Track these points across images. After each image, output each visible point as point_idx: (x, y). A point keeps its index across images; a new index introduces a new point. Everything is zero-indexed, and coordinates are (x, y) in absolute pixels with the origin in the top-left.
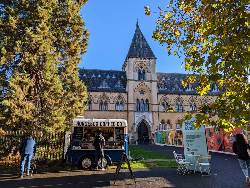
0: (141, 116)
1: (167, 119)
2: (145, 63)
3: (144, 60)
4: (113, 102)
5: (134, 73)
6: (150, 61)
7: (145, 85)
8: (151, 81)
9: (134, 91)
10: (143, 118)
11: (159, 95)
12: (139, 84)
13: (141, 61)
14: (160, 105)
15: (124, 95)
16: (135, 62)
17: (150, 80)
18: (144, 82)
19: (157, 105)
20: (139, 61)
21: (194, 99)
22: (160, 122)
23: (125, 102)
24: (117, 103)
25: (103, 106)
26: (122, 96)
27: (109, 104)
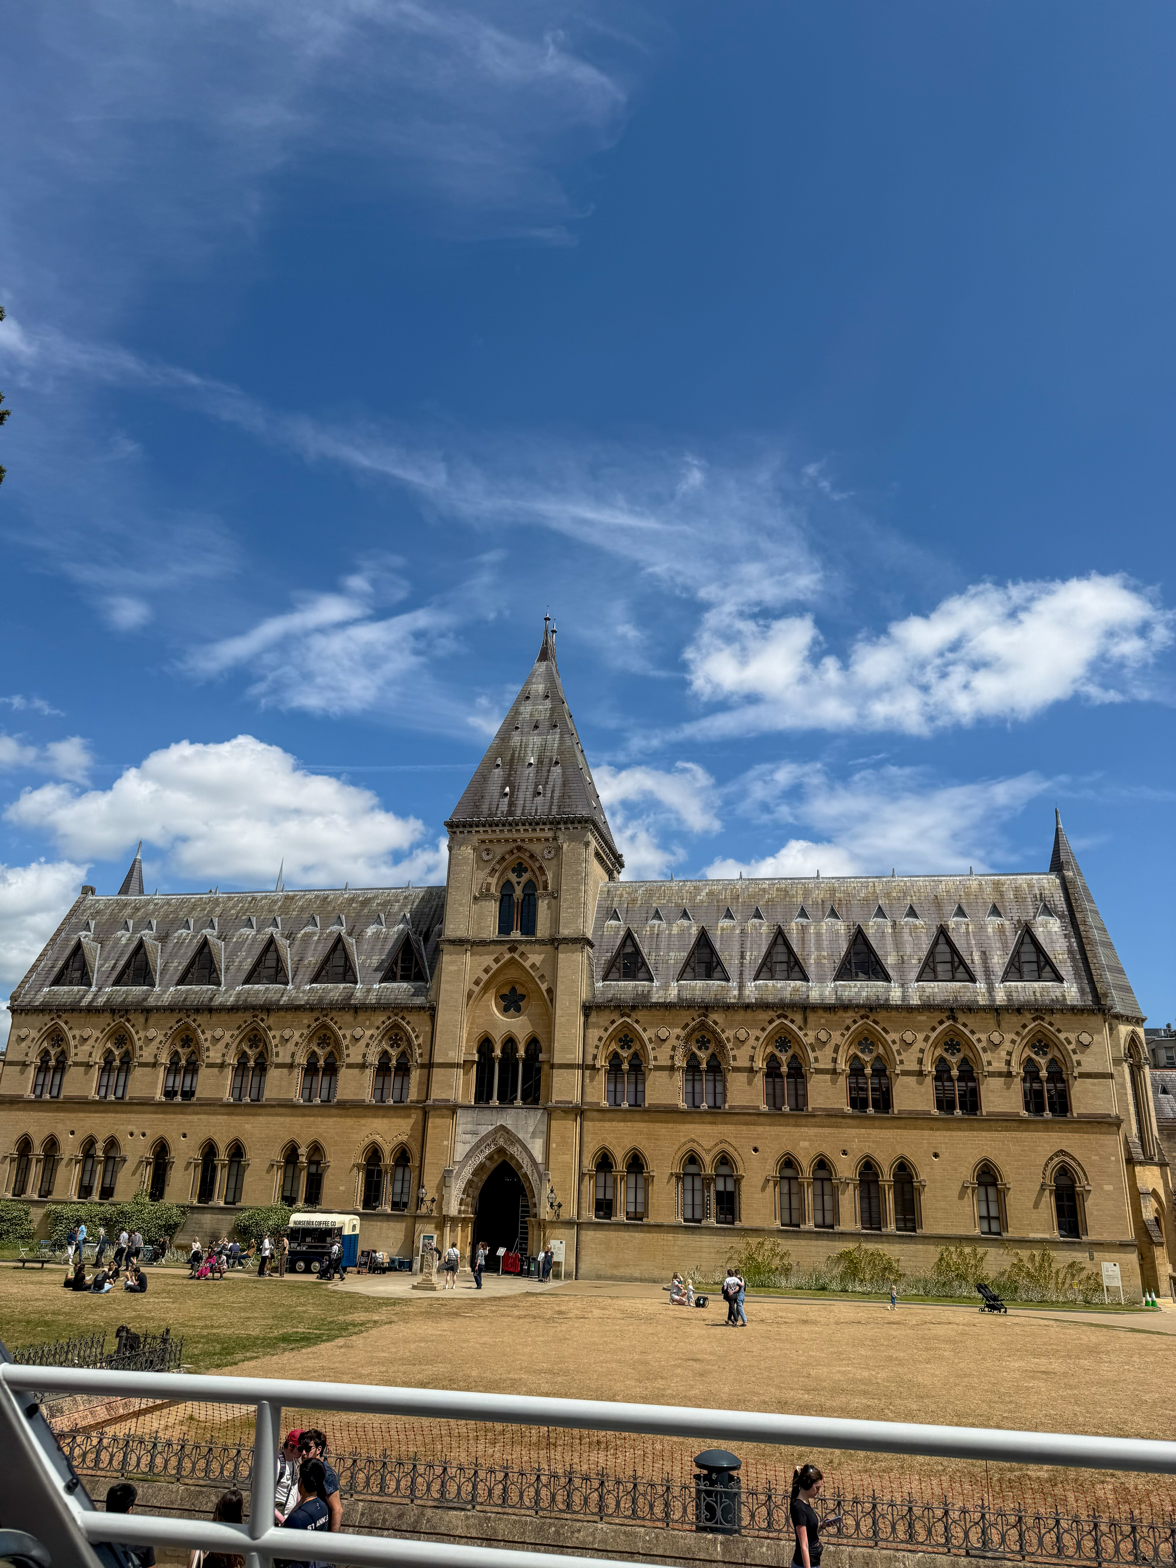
0: (484, 1129)
1: (629, 1146)
2: (536, 848)
3: (530, 835)
4: (364, 1056)
5: (477, 904)
6: (559, 833)
7: (527, 966)
8: (556, 942)
9: (469, 997)
10: (501, 1142)
11: (595, 1015)
12: (497, 961)
13: (515, 841)
14: (593, 1068)
15: (416, 1021)
16: (484, 847)
17: (552, 934)
18: (522, 948)
19: (578, 1066)
20: (507, 841)
21: (790, 1031)
22: (589, 1164)
23: (421, 1055)
24: (382, 1066)
25: (318, 1080)
26: (408, 1028)
27: (342, 1071)
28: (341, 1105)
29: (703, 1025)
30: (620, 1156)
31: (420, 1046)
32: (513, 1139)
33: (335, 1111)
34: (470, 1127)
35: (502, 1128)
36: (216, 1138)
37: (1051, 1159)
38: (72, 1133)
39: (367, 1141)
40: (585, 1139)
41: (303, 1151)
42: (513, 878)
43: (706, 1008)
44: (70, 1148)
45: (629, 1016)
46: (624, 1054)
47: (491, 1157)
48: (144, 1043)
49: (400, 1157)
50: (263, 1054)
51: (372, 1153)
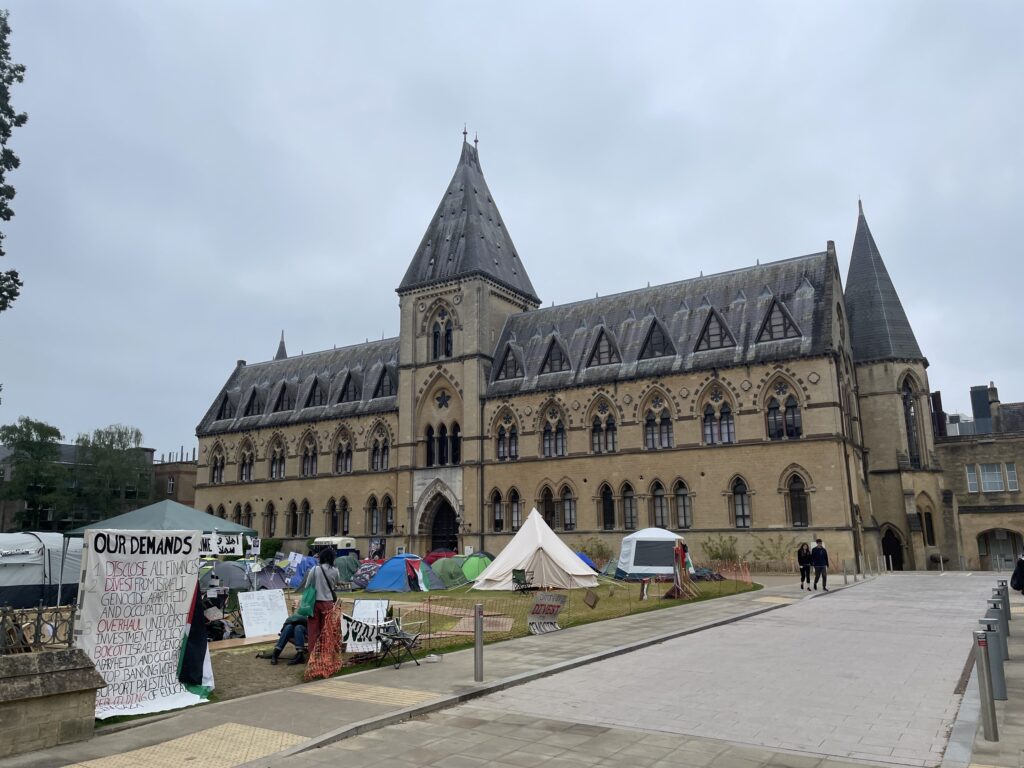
0: (429, 482)
1: (510, 486)
2: (450, 298)
3: (445, 289)
4: (365, 443)
5: (418, 341)
6: (462, 286)
7: (448, 376)
8: (462, 358)
9: (416, 400)
10: (439, 489)
11: (487, 403)
12: (431, 376)
13: (437, 295)
14: (487, 438)
15: (390, 419)
16: (420, 302)
17: (461, 353)
18: (445, 366)
19: (478, 438)
20: (432, 296)
21: (606, 399)
22: (488, 499)
23: (393, 440)
24: (376, 449)
25: (344, 460)
26: (386, 424)
27: (355, 454)
28: (356, 474)
29: (552, 402)
30: (504, 491)
31: (392, 435)
32: (445, 487)
33: (352, 478)
34: (421, 481)
35: (438, 480)
36: (296, 499)
37: (786, 470)
38: (230, 502)
39: (369, 494)
40: (486, 482)
41: (337, 503)
42: (439, 320)
43: (553, 389)
45: (508, 402)
46: (506, 426)
47: (434, 498)
48: (258, 448)
49: (388, 502)
50: (315, 448)
51: (373, 501)
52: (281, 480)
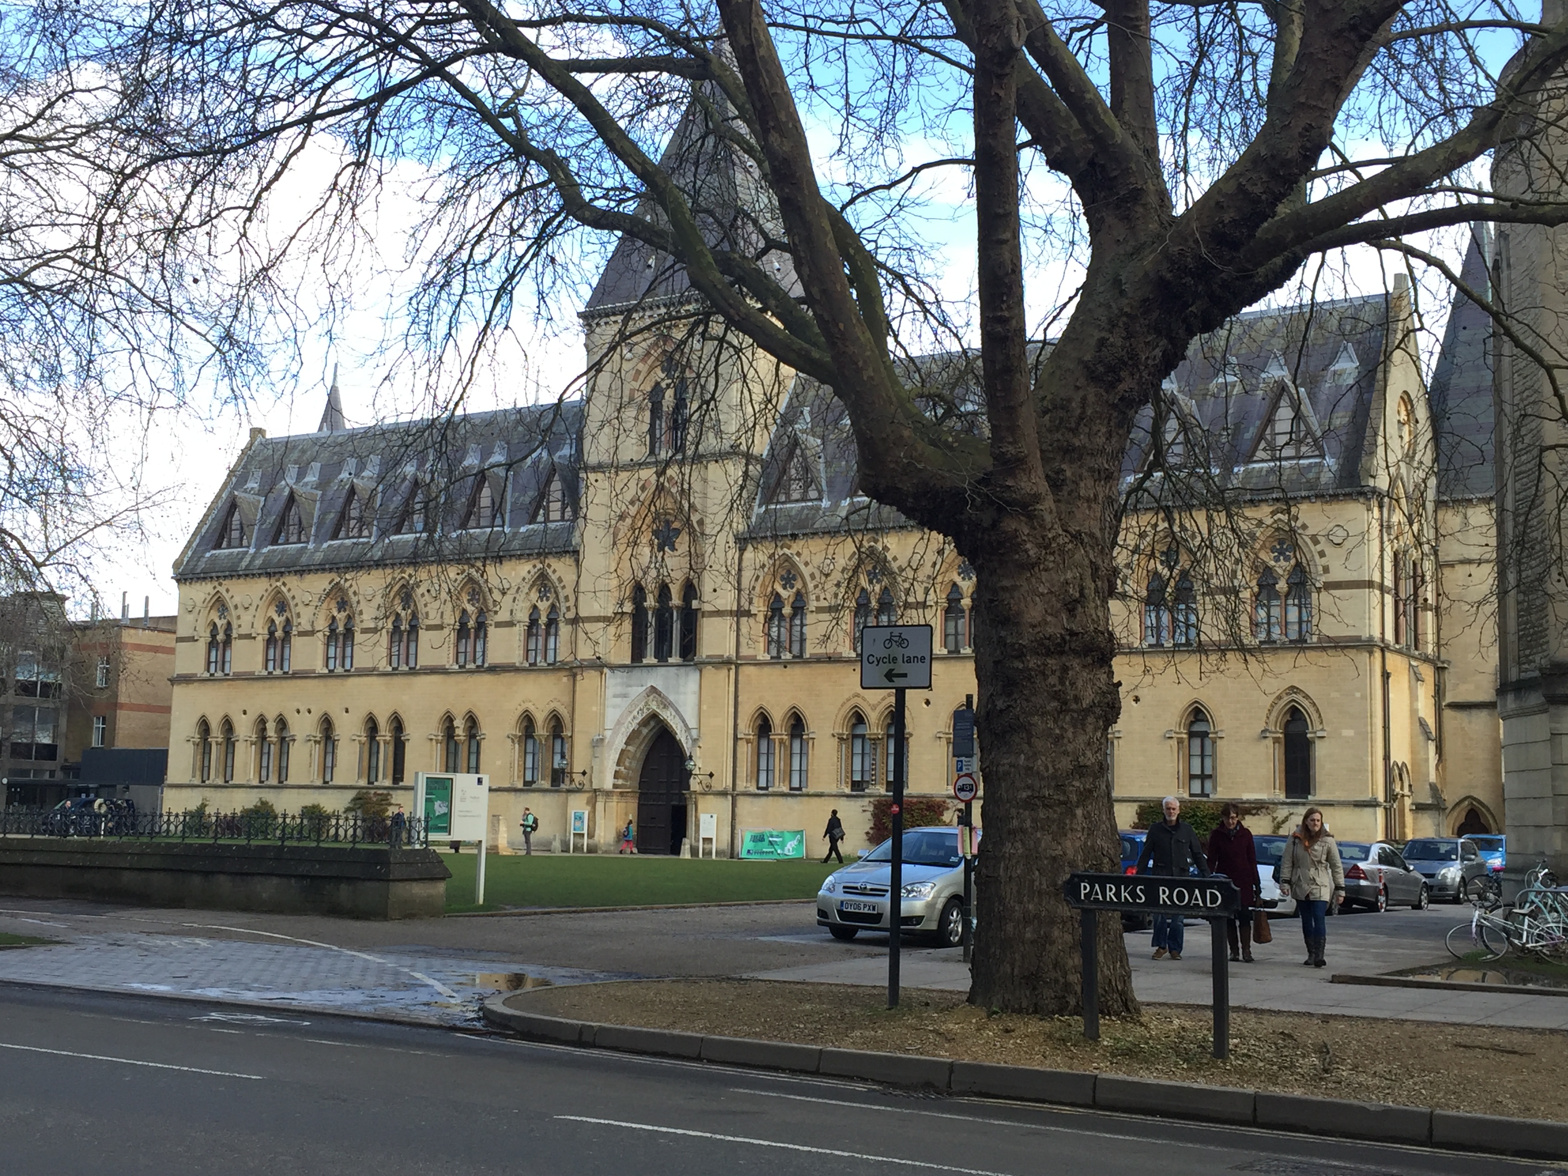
0: (635, 692)
3: (675, 319)
4: (513, 611)
7: (677, 491)
8: (704, 458)
9: (615, 534)
10: (654, 706)
11: (750, 547)
12: (643, 488)
13: (659, 329)
15: (561, 567)
16: (626, 341)
19: (731, 613)
20: (650, 331)
22: (746, 728)
23: (568, 609)
24: (533, 622)
25: (471, 641)
26: (554, 577)
27: (491, 630)
28: (494, 669)
29: (872, 552)
30: (778, 717)
31: (567, 598)
32: (666, 704)
33: (487, 678)
34: (619, 690)
35: (653, 689)
36: (376, 712)
37: (1279, 698)
38: (245, 713)
39: (520, 710)
40: (740, 699)
41: (458, 723)
42: (662, 379)
44: (244, 729)
45: (789, 548)
46: (786, 594)
47: (644, 723)
48: (301, 609)
49: (557, 724)
50: (414, 615)
51: (527, 721)
52: (347, 674)
